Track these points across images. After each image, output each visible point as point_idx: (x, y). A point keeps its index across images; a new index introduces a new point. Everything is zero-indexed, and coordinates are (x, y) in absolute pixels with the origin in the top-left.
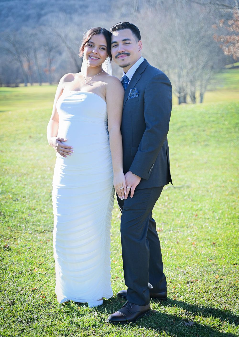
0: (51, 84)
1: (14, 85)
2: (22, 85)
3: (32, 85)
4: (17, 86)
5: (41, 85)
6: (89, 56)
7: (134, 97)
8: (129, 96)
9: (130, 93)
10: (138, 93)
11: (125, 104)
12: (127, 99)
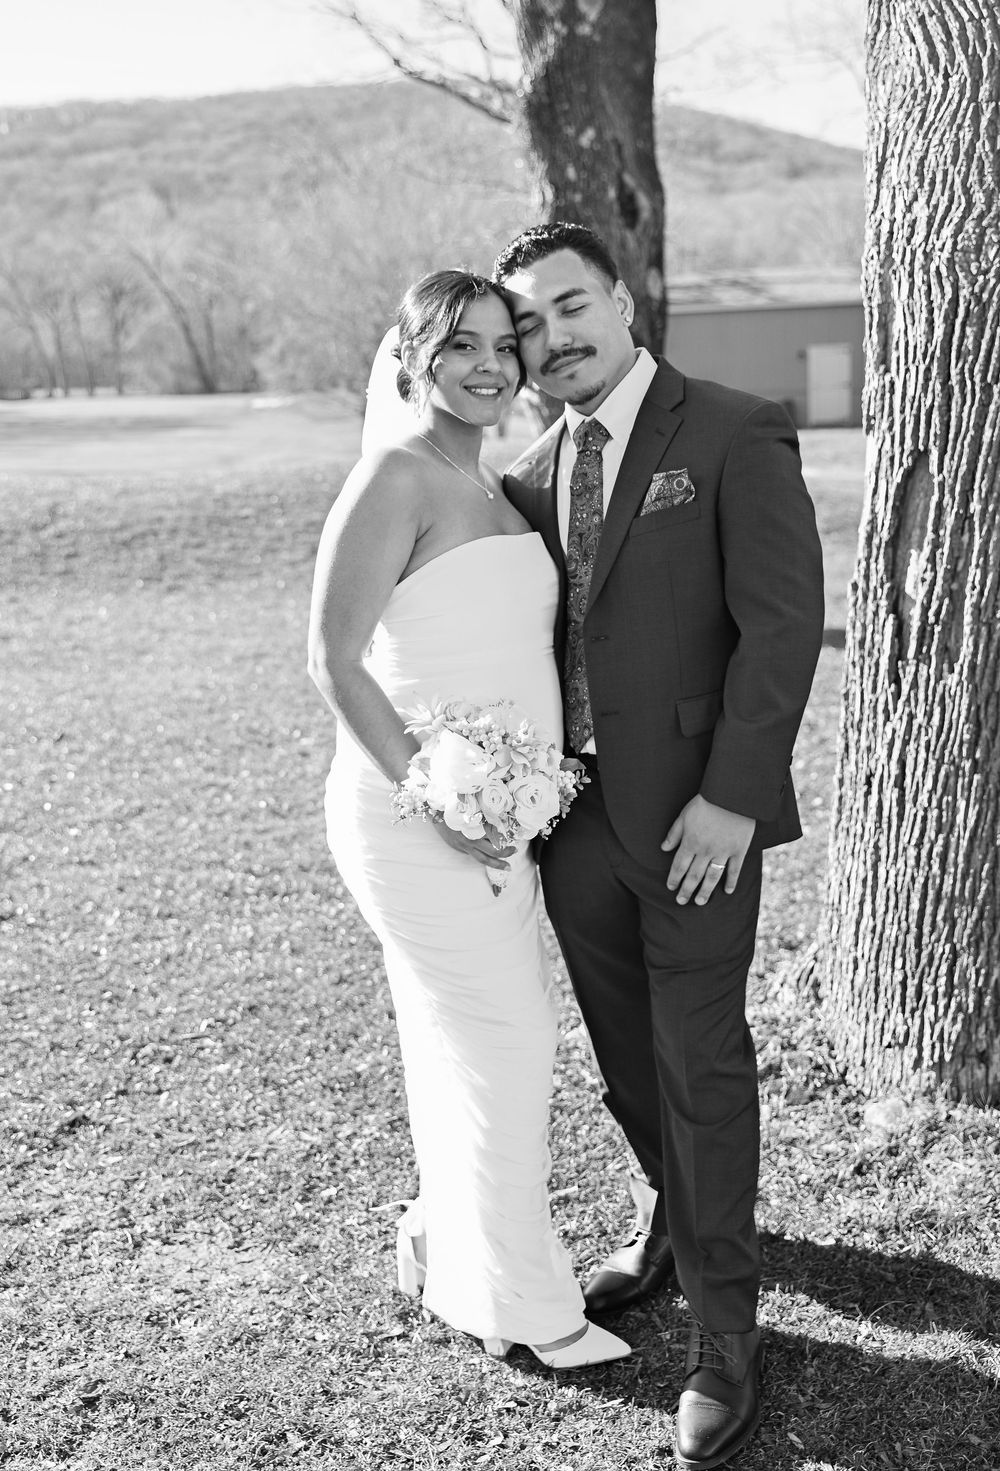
0: (121, 392)
1: (16, 393)
2: (40, 393)
3: (67, 394)
4: (26, 397)
5: (91, 394)
6: (466, 388)
7: (676, 502)
8: (648, 499)
9: (654, 488)
10: (693, 488)
11: (624, 533)
12: (633, 513)
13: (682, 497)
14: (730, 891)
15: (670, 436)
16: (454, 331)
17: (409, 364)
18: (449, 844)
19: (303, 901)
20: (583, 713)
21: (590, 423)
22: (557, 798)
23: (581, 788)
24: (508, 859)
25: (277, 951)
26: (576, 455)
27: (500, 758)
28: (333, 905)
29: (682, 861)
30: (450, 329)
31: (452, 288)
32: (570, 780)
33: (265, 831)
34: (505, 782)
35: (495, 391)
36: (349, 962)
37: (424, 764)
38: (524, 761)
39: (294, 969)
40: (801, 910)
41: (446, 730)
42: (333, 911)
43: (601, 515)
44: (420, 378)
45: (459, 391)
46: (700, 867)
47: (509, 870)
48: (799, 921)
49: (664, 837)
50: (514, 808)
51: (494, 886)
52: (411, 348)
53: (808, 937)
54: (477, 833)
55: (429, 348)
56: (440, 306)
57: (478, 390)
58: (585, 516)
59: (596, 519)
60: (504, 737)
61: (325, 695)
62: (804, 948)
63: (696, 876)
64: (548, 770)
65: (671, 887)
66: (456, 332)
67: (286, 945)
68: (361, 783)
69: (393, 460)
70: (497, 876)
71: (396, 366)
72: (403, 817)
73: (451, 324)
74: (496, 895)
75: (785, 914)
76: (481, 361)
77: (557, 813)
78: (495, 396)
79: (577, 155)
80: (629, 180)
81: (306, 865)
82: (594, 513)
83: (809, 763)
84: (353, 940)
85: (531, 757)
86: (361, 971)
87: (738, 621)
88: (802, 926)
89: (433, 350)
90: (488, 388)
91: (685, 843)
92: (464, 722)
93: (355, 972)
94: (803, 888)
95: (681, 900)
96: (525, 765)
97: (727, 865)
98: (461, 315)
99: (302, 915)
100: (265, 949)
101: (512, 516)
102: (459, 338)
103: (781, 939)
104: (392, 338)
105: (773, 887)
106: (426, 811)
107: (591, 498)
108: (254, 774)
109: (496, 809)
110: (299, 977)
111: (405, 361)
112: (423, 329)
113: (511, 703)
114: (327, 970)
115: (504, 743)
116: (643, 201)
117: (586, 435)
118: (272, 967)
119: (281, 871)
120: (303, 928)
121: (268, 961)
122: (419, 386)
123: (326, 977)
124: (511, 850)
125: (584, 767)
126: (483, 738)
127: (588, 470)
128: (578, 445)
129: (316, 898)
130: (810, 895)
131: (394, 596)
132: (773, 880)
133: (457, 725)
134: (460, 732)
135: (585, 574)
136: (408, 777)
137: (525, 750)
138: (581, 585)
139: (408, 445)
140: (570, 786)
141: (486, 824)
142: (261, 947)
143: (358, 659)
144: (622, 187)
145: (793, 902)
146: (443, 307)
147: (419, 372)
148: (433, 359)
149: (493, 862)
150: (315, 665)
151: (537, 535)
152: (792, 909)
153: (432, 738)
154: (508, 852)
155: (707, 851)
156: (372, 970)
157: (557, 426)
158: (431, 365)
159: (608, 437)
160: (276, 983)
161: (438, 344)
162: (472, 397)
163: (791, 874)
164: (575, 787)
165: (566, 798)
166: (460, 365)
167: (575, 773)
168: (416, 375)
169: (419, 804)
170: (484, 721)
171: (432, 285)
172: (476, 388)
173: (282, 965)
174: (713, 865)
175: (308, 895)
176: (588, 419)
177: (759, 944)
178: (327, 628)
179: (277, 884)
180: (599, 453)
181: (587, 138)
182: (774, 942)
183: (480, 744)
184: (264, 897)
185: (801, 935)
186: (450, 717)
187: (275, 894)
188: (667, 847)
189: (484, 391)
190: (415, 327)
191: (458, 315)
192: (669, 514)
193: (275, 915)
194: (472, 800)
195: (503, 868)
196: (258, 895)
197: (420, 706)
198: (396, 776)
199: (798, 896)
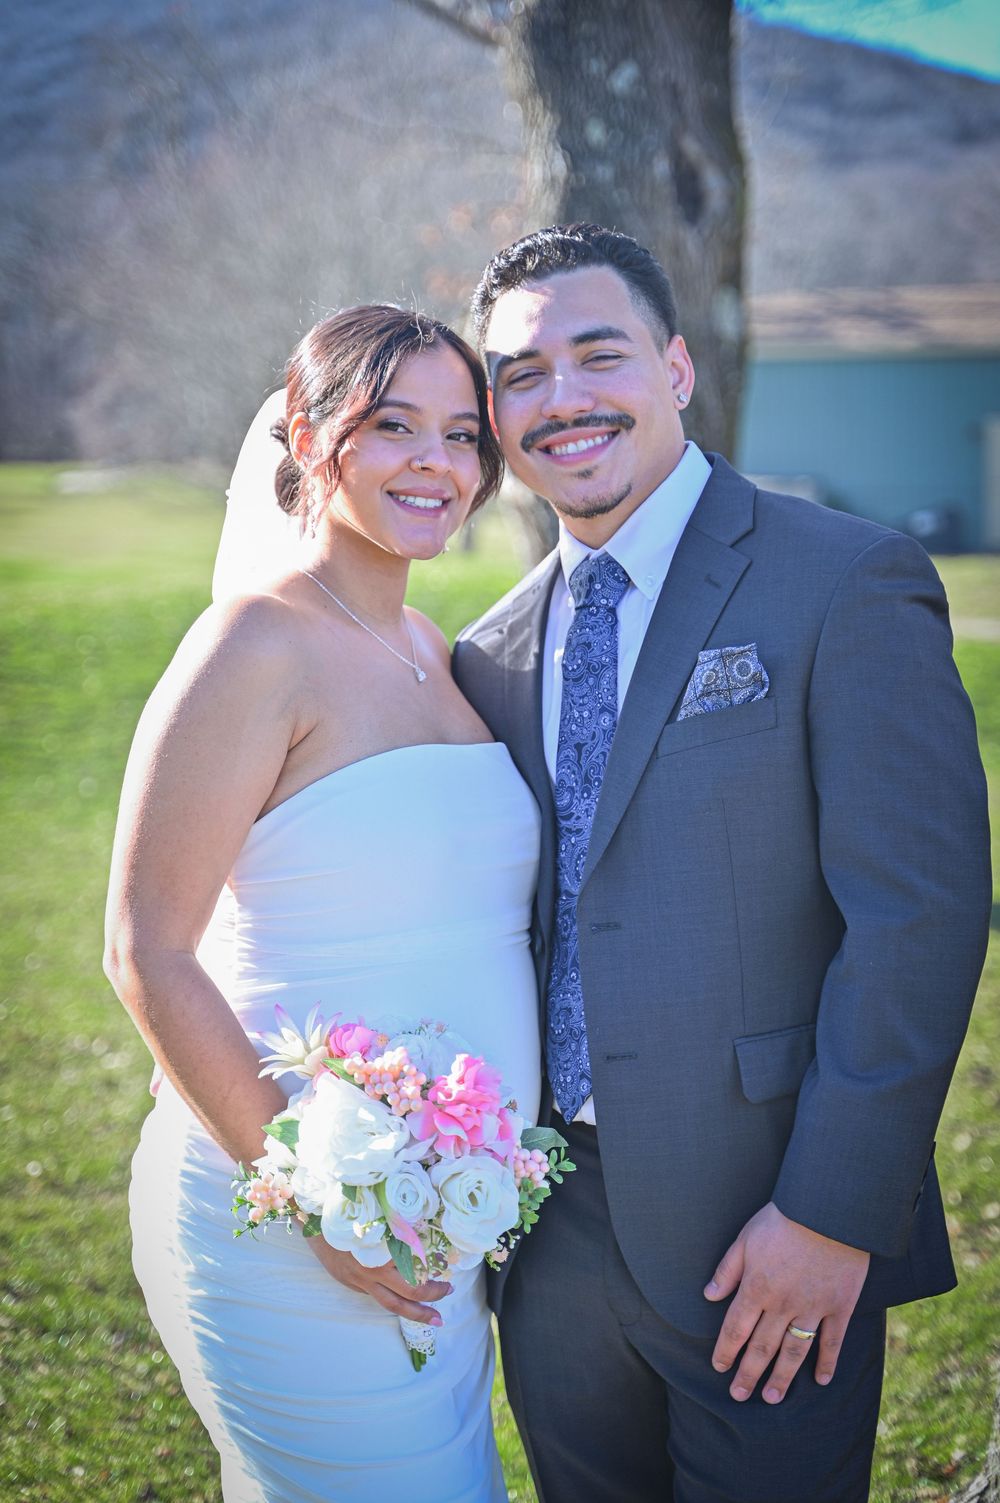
6: (390, 493)
7: (736, 699)
8: (689, 694)
9: (701, 677)
10: (765, 676)
11: (651, 750)
12: (665, 716)
13: (747, 692)
14: (824, 1379)
15: (729, 587)
16: (377, 401)
17: (300, 449)
18: (334, 1274)
19: (93, 1348)
20: (578, 1052)
21: (598, 560)
22: (515, 1197)
23: (559, 1180)
24: (438, 1305)
25: (42, 1435)
26: (573, 613)
27: (415, 1126)
28: (142, 1356)
29: (740, 1321)
30: (373, 397)
31: (381, 332)
32: (540, 1167)
33: (36, 1217)
34: (426, 1167)
35: (438, 503)
36: (166, 1460)
37: (289, 1134)
38: (456, 1130)
39: (69, 1469)
40: (960, 1410)
41: (328, 1074)
42: (142, 1367)
43: (613, 715)
44: (317, 471)
45: (379, 498)
46: (772, 1334)
47: (439, 1324)
48: (955, 1430)
49: (709, 1276)
50: (439, 1214)
51: (413, 1351)
52: (305, 423)
53: (970, 1458)
54: (377, 1256)
55: (334, 425)
56: (359, 360)
57: (411, 499)
58: (586, 714)
59: (606, 721)
60: (425, 1088)
61: (128, 1008)
62: (965, 1480)
63: (764, 1350)
64: (499, 1147)
65: (719, 1366)
66: (381, 404)
67: (58, 1423)
68: (188, 1161)
69: (254, 616)
70: (418, 1333)
71: (278, 453)
72: (253, 1225)
73: (375, 390)
74: (418, 1369)
75: (933, 1415)
76: (420, 452)
77: (514, 1223)
78: (437, 510)
79: (606, 105)
80: (692, 147)
81: (100, 1282)
82: (603, 710)
83: (977, 1141)
84: (174, 1420)
85: (470, 1124)
86: (186, 1478)
87: (841, 907)
88: (960, 1439)
89: (342, 429)
90: (427, 497)
91: (744, 1289)
92: (358, 1060)
93: (175, 1481)
94: (963, 1367)
95: (739, 1392)
96: (458, 1139)
97: (819, 1331)
98: (393, 375)
99: (91, 1373)
100: (24, 1429)
101: (459, 712)
102: (385, 413)
103: (923, 1459)
104: (275, 407)
105: (911, 1363)
106: (293, 1215)
107: (597, 685)
108: (24, 1114)
109: (409, 1212)
110: (78, 1483)
111: (294, 447)
112: (326, 395)
113: (441, 1029)
114: (127, 1473)
115: (424, 1098)
116: (713, 182)
117: (591, 579)
118: (33, 1461)
119: (57, 1289)
120: (90, 1395)
121: (27, 1451)
122: (314, 485)
123: (123, 1486)
124: (445, 1289)
125: (563, 1143)
126: (387, 1088)
127: (592, 638)
128: (577, 597)
129: (113, 1341)
130: (977, 1381)
131: (250, 841)
132: (910, 1351)
133: (346, 1063)
134: (349, 1077)
135: (584, 814)
136: (265, 1153)
137: (459, 1110)
138: (579, 831)
139: (286, 589)
140: (539, 1177)
141: (392, 1240)
142: (15, 1424)
143: (189, 950)
144: (678, 158)
145: (946, 1393)
146: (364, 363)
147: (315, 463)
148: (341, 441)
149: (408, 1307)
150: (115, 958)
151: (501, 746)
152: (943, 1405)
153: (307, 1086)
154: (434, 1292)
155: (785, 1305)
156: (205, 1478)
157: (548, 563)
158: (335, 453)
159: (627, 583)
160: (37, 1492)
161: (351, 419)
162: (400, 512)
163: (943, 1340)
164: (547, 1178)
165: (531, 1197)
166: (383, 457)
167: (548, 1153)
168: (309, 470)
169: (281, 1202)
170: (390, 1059)
171: (350, 324)
172: (407, 494)
173: (51, 1460)
174: (795, 1331)
175: (102, 1334)
176: (595, 554)
177: (883, 1468)
178: (136, 895)
179: (50, 1313)
180: (613, 611)
181: (624, 79)
182: (910, 1464)
183: (383, 1099)
184: (26, 1334)
185: (957, 1455)
186: (335, 1052)
187: (45, 1330)
188: (714, 1293)
189: (420, 502)
190: (314, 391)
191: (388, 375)
192: (722, 718)
193: (42, 1369)
194: (369, 1197)
195: (427, 1321)
196: (16, 1330)
197: (284, 1031)
198: (246, 1153)
199: (955, 1382)
